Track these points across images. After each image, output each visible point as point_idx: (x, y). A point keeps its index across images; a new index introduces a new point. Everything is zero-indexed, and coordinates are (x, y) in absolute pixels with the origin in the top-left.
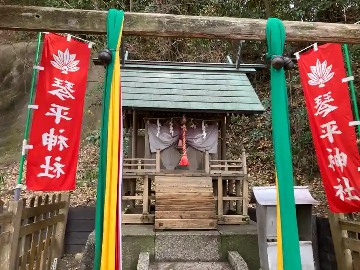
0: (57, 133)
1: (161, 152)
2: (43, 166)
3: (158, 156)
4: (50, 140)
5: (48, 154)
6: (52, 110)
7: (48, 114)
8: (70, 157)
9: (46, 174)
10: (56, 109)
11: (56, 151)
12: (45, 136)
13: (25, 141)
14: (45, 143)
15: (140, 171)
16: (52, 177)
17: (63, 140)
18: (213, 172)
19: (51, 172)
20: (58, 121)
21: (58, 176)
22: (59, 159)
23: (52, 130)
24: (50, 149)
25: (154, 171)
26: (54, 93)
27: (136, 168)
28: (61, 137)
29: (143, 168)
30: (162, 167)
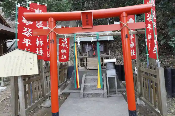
0: (64, 50)
1: (89, 52)
2: (62, 57)
3: (88, 53)
4: (63, 51)
5: (63, 54)
6: (63, 45)
7: (62, 46)
8: (67, 54)
9: (63, 58)
10: (63, 44)
11: (64, 54)
12: (62, 50)
13: (58, 52)
14: (62, 52)
15: (83, 57)
16: (64, 59)
17: (65, 51)
18: (101, 56)
19: (64, 58)
20: (64, 47)
21: (65, 59)
22: (65, 55)
23: (63, 49)
24: (63, 53)
25: (87, 56)
26: (62, 41)
27: (82, 56)
28: (65, 50)
29: (84, 56)
30: (89, 55)
